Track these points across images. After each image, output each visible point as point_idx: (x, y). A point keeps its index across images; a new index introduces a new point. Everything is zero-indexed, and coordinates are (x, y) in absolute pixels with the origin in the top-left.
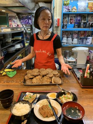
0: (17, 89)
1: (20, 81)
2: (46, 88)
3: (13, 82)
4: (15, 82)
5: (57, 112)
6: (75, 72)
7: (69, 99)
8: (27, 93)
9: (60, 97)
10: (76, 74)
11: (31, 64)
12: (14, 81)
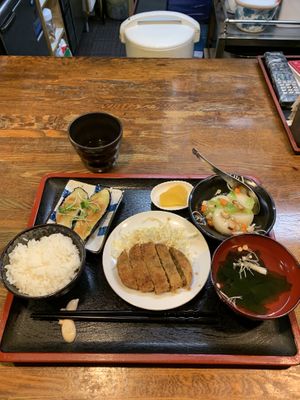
0: (29, 157)
1: (38, 119)
2: (147, 156)
3: (7, 123)
4: (16, 125)
5: (191, 273)
6: (274, 75)
7: (242, 210)
8: (71, 185)
9: (204, 203)
10: (278, 81)
11: (85, 9)
12: (11, 120)
